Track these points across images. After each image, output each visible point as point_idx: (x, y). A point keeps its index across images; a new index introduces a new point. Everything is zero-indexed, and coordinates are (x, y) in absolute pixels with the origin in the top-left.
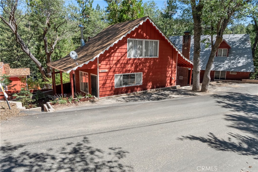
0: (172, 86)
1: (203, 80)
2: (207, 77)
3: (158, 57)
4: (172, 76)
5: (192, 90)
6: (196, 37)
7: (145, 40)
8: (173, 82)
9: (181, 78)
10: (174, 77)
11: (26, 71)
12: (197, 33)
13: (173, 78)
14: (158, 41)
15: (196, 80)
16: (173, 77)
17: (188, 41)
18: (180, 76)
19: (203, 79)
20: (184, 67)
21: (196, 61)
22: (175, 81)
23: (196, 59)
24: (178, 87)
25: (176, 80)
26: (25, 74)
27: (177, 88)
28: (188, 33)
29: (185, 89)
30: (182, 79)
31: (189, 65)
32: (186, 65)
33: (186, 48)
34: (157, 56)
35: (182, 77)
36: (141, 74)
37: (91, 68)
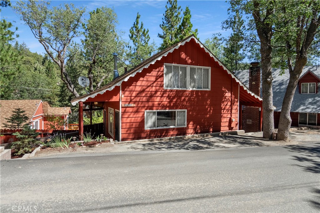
0: (233, 130)
1: (280, 123)
2: (285, 117)
3: (210, 90)
4: (231, 116)
5: (262, 137)
6: (264, 61)
7: (189, 66)
8: (233, 125)
9: (249, 121)
10: (236, 118)
11: (65, 110)
12: (265, 55)
13: (234, 120)
14: (210, 68)
15: (269, 122)
16: (233, 118)
17: (257, 73)
18: (248, 120)
19: (280, 120)
20: (251, 107)
21: (266, 94)
22: (237, 125)
23: (265, 92)
24: (241, 132)
25: (238, 122)
26: (64, 113)
27: (238, 134)
28: (256, 64)
29: (252, 135)
30: (251, 123)
31: (258, 103)
32: (254, 103)
33: (254, 83)
34: (208, 88)
35: (251, 120)
36: (184, 112)
37: (110, 101)
